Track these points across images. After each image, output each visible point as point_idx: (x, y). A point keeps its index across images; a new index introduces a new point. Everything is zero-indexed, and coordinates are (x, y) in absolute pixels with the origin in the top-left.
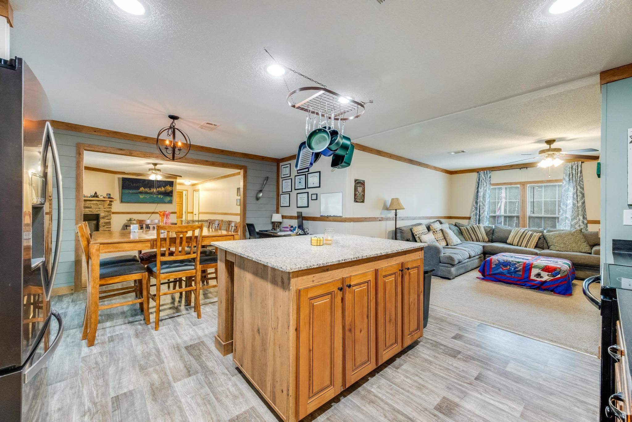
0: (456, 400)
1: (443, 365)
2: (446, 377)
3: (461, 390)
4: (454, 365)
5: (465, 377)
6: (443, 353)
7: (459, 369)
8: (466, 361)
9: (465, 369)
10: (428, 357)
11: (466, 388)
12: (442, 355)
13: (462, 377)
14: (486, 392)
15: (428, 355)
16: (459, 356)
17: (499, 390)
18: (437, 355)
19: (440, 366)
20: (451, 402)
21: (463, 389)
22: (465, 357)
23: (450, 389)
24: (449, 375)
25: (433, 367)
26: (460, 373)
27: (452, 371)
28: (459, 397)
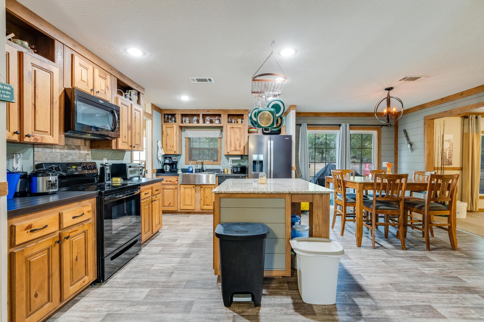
0: (183, 259)
1: (194, 272)
2: (190, 266)
3: (182, 264)
4: (187, 275)
5: (180, 270)
6: (197, 281)
7: (184, 274)
8: (180, 281)
9: (180, 275)
10: (205, 273)
11: (179, 266)
12: (197, 279)
13: (181, 270)
14: (168, 268)
15: (206, 274)
16: (184, 283)
17: (161, 272)
18: (200, 277)
19: (195, 271)
20: (186, 258)
21: (180, 264)
22: (181, 285)
23: (187, 262)
24: (189, 268)
25: (199, 268)
26: (183, 272)
27: (187, 271)
28: (182, 260)
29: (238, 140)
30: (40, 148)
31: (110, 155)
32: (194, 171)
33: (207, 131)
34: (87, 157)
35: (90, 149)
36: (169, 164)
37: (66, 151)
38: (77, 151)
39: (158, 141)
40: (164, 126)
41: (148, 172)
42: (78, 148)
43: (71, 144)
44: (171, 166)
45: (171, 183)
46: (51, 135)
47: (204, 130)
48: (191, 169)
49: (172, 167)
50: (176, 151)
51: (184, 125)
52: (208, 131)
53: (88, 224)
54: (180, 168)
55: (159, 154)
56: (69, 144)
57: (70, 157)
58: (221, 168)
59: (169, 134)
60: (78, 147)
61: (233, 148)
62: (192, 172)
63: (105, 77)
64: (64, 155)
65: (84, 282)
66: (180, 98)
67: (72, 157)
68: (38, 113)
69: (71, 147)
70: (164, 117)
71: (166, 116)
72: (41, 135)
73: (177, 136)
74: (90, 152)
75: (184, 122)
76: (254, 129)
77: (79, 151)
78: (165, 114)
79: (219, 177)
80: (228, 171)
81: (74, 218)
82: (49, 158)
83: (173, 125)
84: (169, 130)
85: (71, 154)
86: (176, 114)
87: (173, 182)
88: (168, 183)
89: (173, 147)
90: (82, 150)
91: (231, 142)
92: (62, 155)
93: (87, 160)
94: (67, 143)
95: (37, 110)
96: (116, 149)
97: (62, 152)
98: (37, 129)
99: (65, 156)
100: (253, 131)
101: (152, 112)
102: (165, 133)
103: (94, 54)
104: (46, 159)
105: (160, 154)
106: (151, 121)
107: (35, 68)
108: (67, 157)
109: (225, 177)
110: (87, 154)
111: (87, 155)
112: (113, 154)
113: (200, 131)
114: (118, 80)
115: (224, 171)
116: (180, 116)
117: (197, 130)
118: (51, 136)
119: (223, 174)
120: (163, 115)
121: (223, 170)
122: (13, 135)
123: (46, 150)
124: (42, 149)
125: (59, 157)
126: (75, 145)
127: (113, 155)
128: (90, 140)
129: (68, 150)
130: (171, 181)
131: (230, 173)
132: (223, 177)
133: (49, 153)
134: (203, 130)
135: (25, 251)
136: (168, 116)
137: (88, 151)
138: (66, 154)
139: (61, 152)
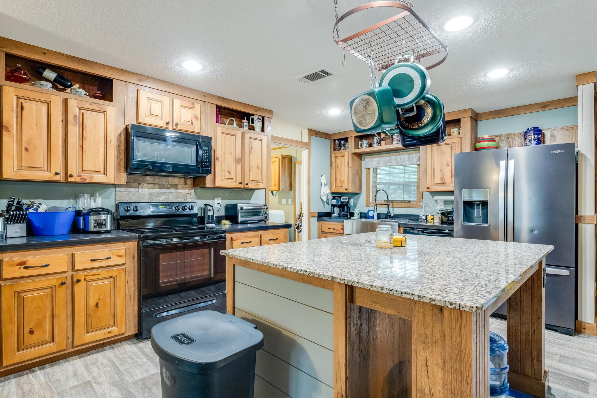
29: (448, 165)
30: (122, 188)
31: (227, 194)
32: (376, 217)
33: (397, 155)
34: (188, 197)
35: (194, 188)
36: (339, 206)
37: (157, 190)
38: (173, 190)
39: (322, 176)
40: (333, 155)
41: (304, 215)
42: (176, 187)
43: (164, 183)
44: (341, 209)
45: (334, 231)
46: (104, 174)
47: (393, 156)
48: (371, 214)
49: (343, 210)
50: (347, 188)
51: (360, 150)
52: (400, 155)
53: (117, 269)
54: (357, 212)
55: (322, 192)
56: (162, 183)
57: (163, 197)
58: (421, 214)
59: (339, 166)
60: (174, 186)
61: (438, 180)
62: (373, 217)
63: (192, 106)
64: (154, 194)
65: (109, 332)
66: (327, 112)
67: (166, 196)
68: (85, 154)
69: (164, 186)
70: (335, 144)
71: (337, 142)
72: (90, 175)
73: (349, 167)
74: (193, 191)
75: (360, 147)
76: (486, 143)
77: (176, 190)
78: (335, 140)
79: (404, 227)
80: (433, 219)
81: (93, 260)
82: (134, 197)
83: (344, 153)
84: (339, 160)
85: (162, 194)
86: (348, 137)
87: (336, 230)
88: (331, 231)
89: (343, 182)
90: (180, 189)
91: (434, 170)
92: (150, 194)
93: (188, 200)
94: (159, 182)
95: (85, 151)
96: (213, 186)
97: (152, 191)
98: (84, 169)
99: (156, 196)
100: (486, 146)
101: (309, 139)
102: (334, 165)
103: (172, 84)
104: (130, 199)
105: (324, 192)
106: (307, 150)
107: (83, 111)
108: (158, 196)
109: (417, 228)
110: (188, 193)
111: (188, 195)
112: (231, 193)
113: (386, 157)
114: (218, 107)
115: (426, 219)
116: (353, 138)
117: (383, 157)
118: (105, 176)
119: (424, 224)
120: (333, 141)
121: (424, 217)
122: (54, 176)
123: (130, 190)
124: (125, 189)
125: (147, 197)
126: (170, 183)
127: (232, 195)
128: (192, 179)
129: (160, 189)
130: (334, 229)
131: (437, 222)
132: (414, 228)
133: (134, 193)
134: (390, 156)
135: (15, 286)
136: (340, 142)
137: (189, 190)
138: (157, 194)
139: (150, 191)
